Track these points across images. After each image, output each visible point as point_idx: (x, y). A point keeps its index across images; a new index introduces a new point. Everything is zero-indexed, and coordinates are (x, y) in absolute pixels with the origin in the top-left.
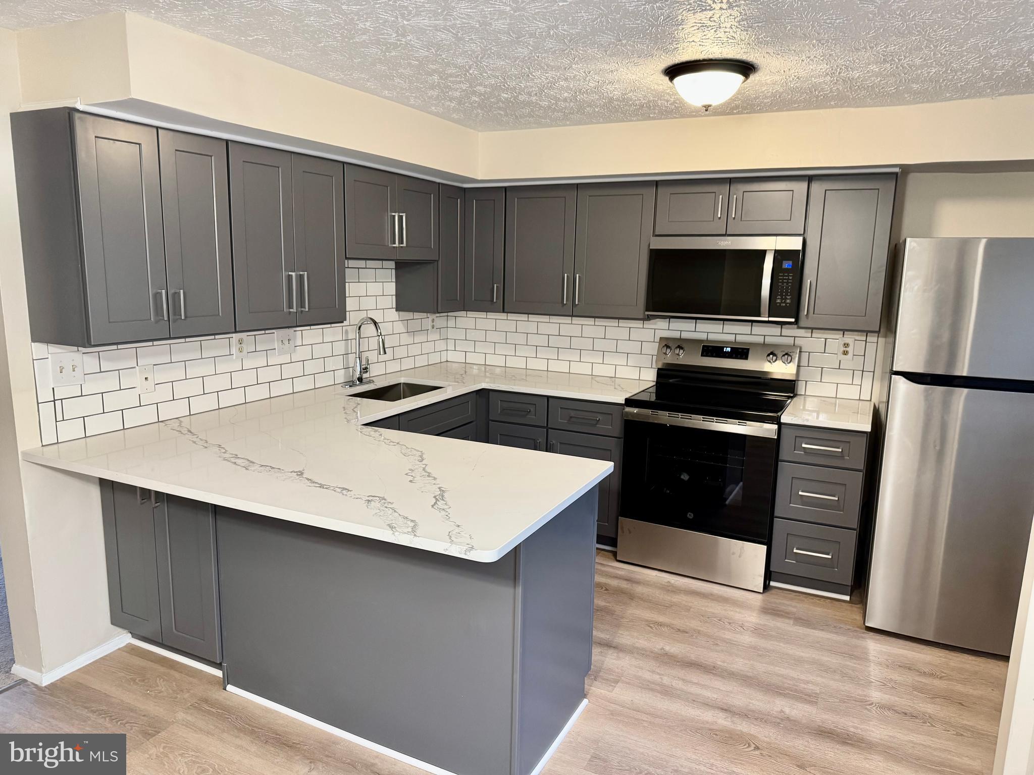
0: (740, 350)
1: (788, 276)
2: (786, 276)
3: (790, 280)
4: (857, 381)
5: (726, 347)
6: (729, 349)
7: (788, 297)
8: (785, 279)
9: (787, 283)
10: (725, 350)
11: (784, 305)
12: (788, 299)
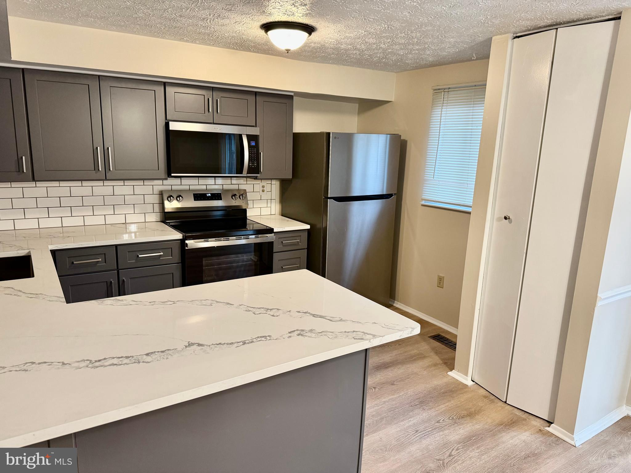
0: (216, 195)
1: (254, 150)
2: (253, 150)
3: (255, 152)
4: (269, 205)
5: (208, 194)
6: (210, 195)
7: (255, 162)
8: (253, 152)
9: (254, 154)
10: (207, 196)
11: (254, 166)
12: (255, 163)
